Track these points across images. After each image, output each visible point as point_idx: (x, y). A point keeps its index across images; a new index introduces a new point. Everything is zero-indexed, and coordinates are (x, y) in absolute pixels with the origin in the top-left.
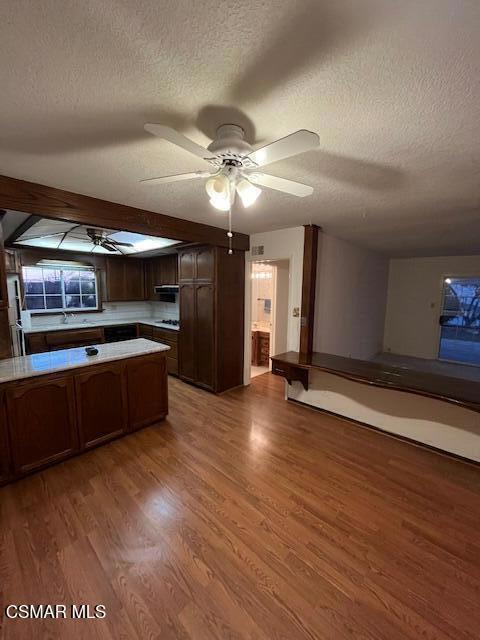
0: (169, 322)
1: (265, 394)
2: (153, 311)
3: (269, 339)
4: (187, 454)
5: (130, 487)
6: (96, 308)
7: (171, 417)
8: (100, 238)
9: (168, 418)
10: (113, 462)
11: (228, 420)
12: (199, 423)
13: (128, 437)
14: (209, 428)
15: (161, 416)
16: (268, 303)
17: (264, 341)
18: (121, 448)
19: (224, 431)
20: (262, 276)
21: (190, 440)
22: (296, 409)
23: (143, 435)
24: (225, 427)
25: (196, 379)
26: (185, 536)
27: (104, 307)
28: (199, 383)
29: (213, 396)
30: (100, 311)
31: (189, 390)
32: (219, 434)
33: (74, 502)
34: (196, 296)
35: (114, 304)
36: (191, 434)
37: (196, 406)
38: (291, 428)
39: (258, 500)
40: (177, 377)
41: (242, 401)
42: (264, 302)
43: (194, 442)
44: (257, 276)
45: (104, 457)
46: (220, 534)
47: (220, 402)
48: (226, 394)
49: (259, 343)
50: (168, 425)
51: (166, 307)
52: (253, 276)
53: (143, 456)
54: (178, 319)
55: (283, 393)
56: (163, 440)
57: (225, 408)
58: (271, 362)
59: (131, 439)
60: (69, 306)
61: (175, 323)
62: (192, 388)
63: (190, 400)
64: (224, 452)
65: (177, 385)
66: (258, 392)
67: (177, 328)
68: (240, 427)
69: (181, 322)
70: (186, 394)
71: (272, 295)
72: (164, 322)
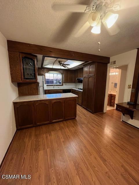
0: (80, 89)
1: (112, 117)
2: (76, 86)
3: (115, 97)
4: (80, 132)
5: (61, 138)
6: (61, 84)
7: (77, 118)
8: (62, 64)
9: (76, 118)
10: (59, 128)
11: (96, 124)
12: (86, 122)
13: (64, 122)
14: (89, 125)
15: (74, 117)
16: (116, 84)
17: (113, 98)
18: (62, 125)
19: (94, 128)
20: (114, 74)
21: (82, 128)
22: (126, 126)
23: (68, 122)
24: (95, 126)
25: (87, 107)
26: (75, 163)
27: (63, 84)
28: (87, 109)
29: (92, 114)
30: (62, 85)
31: (84, 111)
32: (92, 128)
33: (47, 137)
34: (88, 80)
35: (66, 83)
36: (83, 125)
37: (86, 116)
38: (123, 134)
39: (106, 161)
40: (81, 106)
41: (102, 118)
42: (114, 84)
43: (83, 129)
44: (112, 74)
45: (57, 126)
46: (88, 170)
47: (94, 117)
48: (96, 114)
49: (111, 98)
50: (76, 120)
51: (80, 84)
52: (110, 74)
53: (67, 129)
54: (82, 88)
55: (120, 118)
56: (74, 125)
57: (96, 119)
58: (115, 105)
59: (65, 122)
60: (55, 84)
61: (82, 89)
62: (85, 110)
63: (84, 114)
64: (93, 135)
65: (80, 108)
66: (109, 116)
67: (82, 91)
68: (101, 127)
69: (83, 89)
70: (83, 112)
71: (118, 81)
72: (78, 89)
